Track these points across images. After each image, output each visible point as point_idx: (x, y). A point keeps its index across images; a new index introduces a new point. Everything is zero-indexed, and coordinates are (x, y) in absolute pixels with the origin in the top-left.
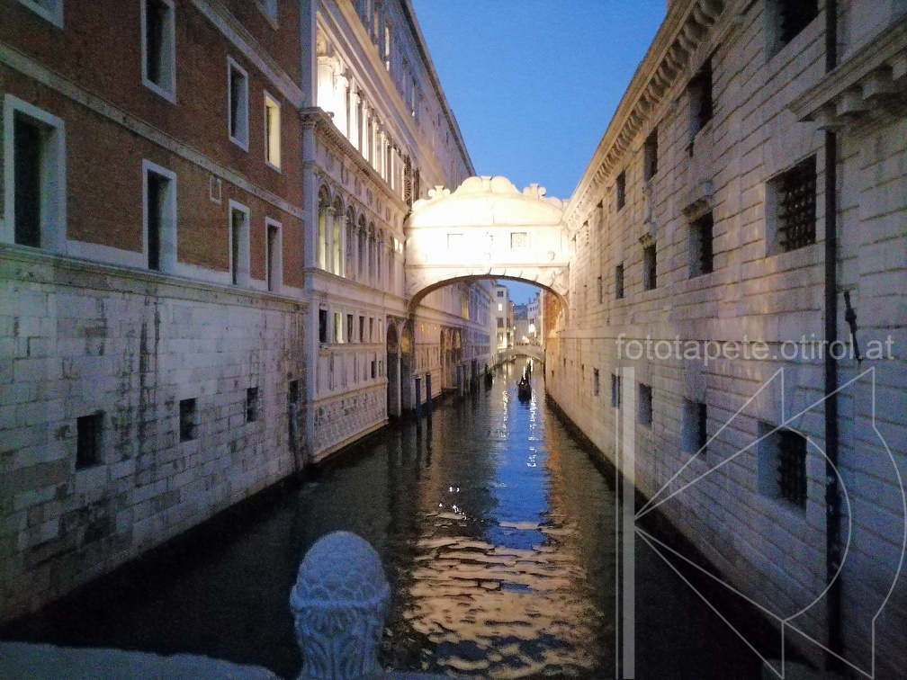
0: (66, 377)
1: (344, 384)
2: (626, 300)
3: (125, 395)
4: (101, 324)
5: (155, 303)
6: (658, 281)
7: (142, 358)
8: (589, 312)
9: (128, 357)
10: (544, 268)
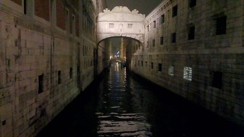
0: (36, 62)
9: (48, 56)
10: (137, 35)
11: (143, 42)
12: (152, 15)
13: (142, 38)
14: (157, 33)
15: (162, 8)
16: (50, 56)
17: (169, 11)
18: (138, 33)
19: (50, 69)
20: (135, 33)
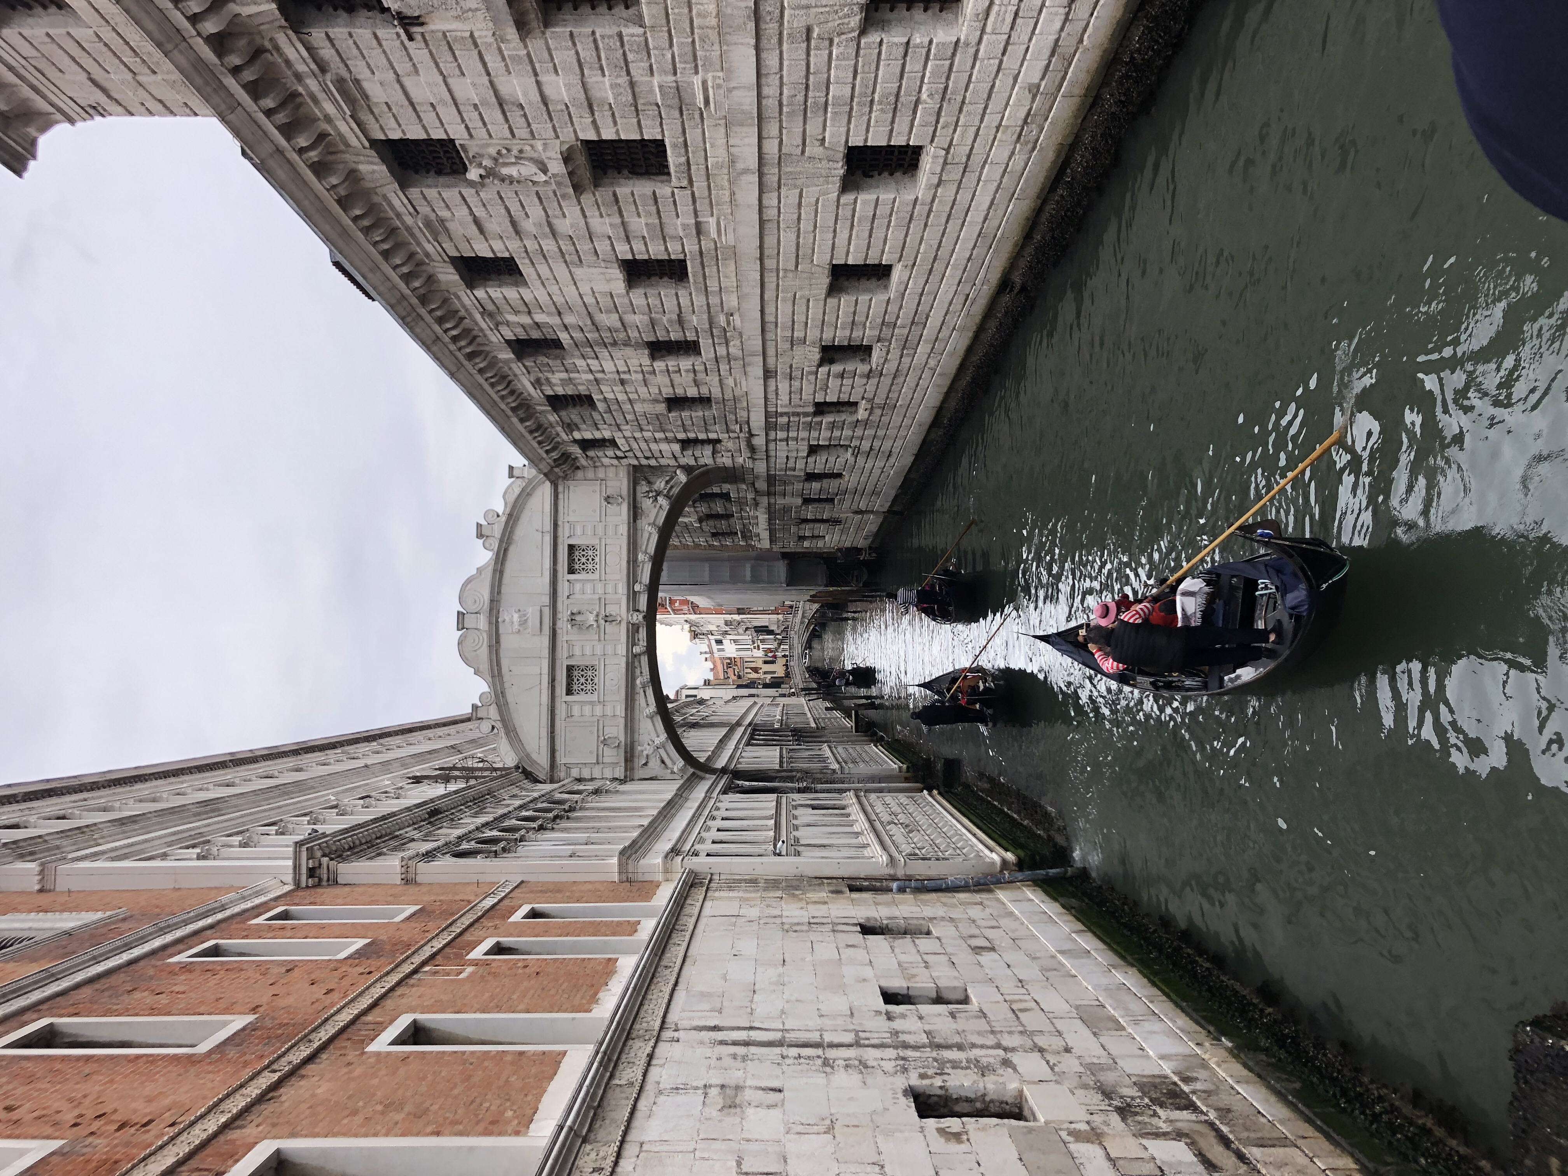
0: (830, 1130)
1: (857, 834)
2: (691, 247)
3: (871, 1063)
4: (714, 1092)
5: (676, 1030)
6: (651, 133)
7: (790, 1046)
8: (716, 392)
9: (788, 1061)
10: (635, 512)
11: (682, 477)
12: (515, 420)
13: (660, 484)
14: (623, 382)
15: (470, 356)
16: (785, 1050)
17: (490, 307)
18: (625, 508)
19: (871, 1055)
20: (623, 529)
